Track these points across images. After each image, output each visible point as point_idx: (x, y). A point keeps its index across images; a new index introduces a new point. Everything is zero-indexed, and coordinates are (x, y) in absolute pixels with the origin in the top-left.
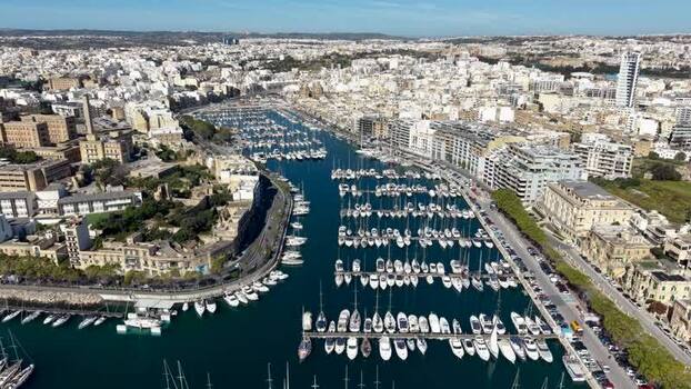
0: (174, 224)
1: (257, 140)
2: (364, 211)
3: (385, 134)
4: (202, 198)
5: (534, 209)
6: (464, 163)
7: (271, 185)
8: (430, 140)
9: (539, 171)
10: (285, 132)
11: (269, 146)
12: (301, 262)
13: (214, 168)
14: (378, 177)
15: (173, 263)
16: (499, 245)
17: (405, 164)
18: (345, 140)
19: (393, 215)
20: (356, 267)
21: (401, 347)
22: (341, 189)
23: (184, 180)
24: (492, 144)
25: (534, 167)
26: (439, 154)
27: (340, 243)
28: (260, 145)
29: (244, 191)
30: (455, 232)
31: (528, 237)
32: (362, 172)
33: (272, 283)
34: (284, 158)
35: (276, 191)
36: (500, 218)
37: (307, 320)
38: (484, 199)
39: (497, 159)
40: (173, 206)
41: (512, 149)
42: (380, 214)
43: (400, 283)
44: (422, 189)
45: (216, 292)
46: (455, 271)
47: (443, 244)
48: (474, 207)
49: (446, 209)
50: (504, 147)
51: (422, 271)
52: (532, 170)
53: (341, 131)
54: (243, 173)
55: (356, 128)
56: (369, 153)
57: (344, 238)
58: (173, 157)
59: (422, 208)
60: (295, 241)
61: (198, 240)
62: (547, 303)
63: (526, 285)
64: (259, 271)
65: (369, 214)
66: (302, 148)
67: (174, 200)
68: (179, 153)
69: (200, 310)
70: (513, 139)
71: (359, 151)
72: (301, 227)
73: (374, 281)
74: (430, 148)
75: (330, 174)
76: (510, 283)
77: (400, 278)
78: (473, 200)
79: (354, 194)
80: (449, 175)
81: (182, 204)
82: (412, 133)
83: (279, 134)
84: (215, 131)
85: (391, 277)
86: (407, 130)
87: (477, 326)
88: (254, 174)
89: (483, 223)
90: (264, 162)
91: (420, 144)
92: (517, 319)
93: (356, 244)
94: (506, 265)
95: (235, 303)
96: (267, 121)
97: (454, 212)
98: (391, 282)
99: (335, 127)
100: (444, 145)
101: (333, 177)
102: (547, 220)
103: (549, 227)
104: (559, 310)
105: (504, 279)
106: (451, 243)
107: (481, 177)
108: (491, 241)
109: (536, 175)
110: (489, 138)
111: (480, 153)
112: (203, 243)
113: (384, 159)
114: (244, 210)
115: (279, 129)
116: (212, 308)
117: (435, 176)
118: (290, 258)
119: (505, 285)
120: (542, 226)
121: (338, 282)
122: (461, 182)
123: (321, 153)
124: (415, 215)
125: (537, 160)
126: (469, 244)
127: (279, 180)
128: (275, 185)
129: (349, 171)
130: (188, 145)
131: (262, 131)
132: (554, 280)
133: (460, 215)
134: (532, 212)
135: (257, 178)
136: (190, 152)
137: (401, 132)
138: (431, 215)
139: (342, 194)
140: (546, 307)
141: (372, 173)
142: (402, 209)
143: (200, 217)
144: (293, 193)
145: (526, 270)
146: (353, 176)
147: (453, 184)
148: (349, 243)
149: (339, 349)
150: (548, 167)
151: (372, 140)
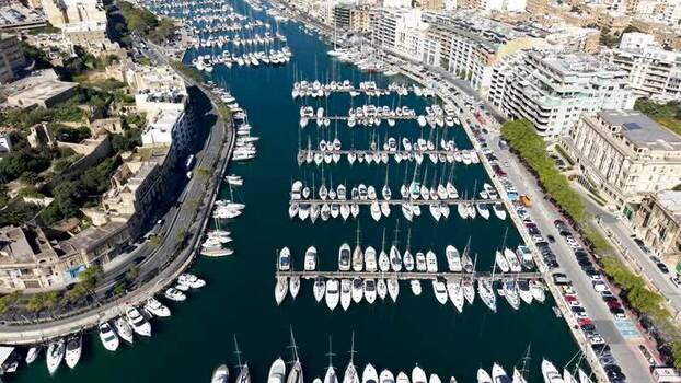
1: (206, 35)
2: (328, 153)
3: (367, 26)
4: (101, 140)
5: (557, 147)
6: (464, 72)
7: (211, 107)
8: (422, 38)
9: (569, 94)
10: (244, 23)
11: (220, 45)
12: (229, 252)
14: (353, 94)
15: (26, 270)
16: (514, 216)
17: (389, 73)
18: (317, 35)
22: (302, 113)
24: (502, 49)
25: (563, 89)
26: (432, 59)
27: (292, 213)
28: (208, 44)
29: (158, 131)
30: (448, 191)
31: (553, 201)
32: (333, 86)
34: (235, 63)
35: (215, 118)
38: (493, 130)
39: (510, 73)
40: (58, 154)
41: (531, 60)
42: (351, 159)
43: (371, 297)
44: (408, 113)
46: (452, 266)
47: (435, 213)
48: (477, 146)
49: (440, 148)
50: (520, 57)
51: (404, 269)
52: (560, 94)
53: (314, 21)
54: (163, 100)
55: (330, 19)
56: (342, 55)
57: (297, 204)
58: (89, 64)
59: (408, 147)
61: (81, 215)
63: (559, 296)
65: (335, 158)
66: (260, 48)
67: (61, 145)
68: (99, 58)
70: (531, 43)
71: (331, 53)
73: (332, 295)
74: (421, 48)
76: (534, 294)
78: (476, 132)
79: (319, 123)
80: (444, 90)
81: (70, 151)
82: (399, 28)
83: (236, 27)
84: (156, 23)
86: (392, 23)
88: (179, 100)
89: (491, 172)
90: (210, 70)
91: (408, 43)
93: (314, 215)
96: (225, 8)
97: (451, 153)
98: (357, 295)
99: (304, 15)
100: (439, 45)
101: (294, 95)
102: (577, 170)
103: (581, 180)
106: (445, 211)
107: (486, 95)
108: (502, 207)
109: (565, 103)
110: (499, 39)
111: (486, 61)
113: (363, 65)
114: (149, 167)
115: (237, 20)
117: (426, 92)
119: (527, 297)
120: (571, 178)
121: (280, 294)
122: (461, 101)
123: (282, 56)
124: (398, 158)
125: (567, 80)
126: (472, 212)
127: (223, 99)
128: (216, 108)
129: (317, 85)
130: (112, 48)
131: (216, 21)
133: (459, 159)
134: (556, 153)
137: (386, 28)
138: (419, 160)
139: (303, 123)
141: (346, 86)
142: (382, 149)
144: (239, 122)
146: (320, 94)
147: (449, 106)
148: (303, 214)
150: (581, 89)
151: (350, 36)
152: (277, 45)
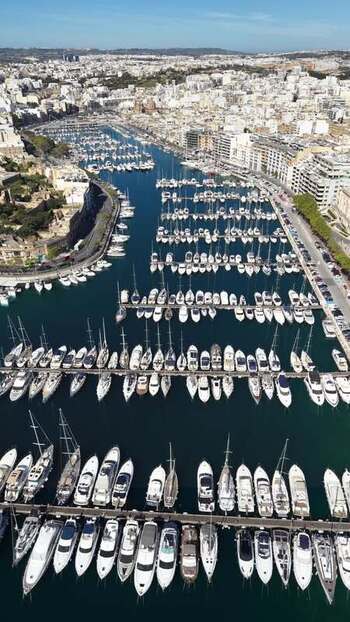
0: (17, 222)
1: (92, 153)
2: (182, 215)
3: (211, 147)
4: (40, 201)
5: (329, 211)
6: (276, 173)
7: (102, 192)
8: (248, 151)
9: (336, 177)
10: (118, 146)
11: (103, 159)
12: (123, 254)
13: (51, 177)
14: (198, 186)
15: (17, 253)
16: (292, 241)
17: (224, 174)
18: (172, 153)
19: (206, 217)
20: (169, 258)
21: (195, 313)
22: (163, 195)
23: (25, 187)
24: (300, 154)
25: (333, 174)
26: (255, 165)
27: (158, 240)
28: (94, 158)
29: (76, 196)
30: (255, 232)
31: (318, 235)
32: (184, 182)
33: (98, 269)
34: (115, 170)
35: (105, 198)
36: (298, 220)
37: (124, 296)
38: (288, 204)
39: (303, 168)
40: (16, 208)
41: (317, 158)
42: (195, 217)
43: (202, 270)
44: (235, 196)
45: (53, 275)
46: (249, 260)
47: (244, 241)
48: (277, 210)
49: (253, 213)
50: (310, 157)
51: (222, 261)
52: (330, 177)
53: (170, 144)
54: (75, 181)
55: (183, 142)
56: (191, 164)
57: (161, 236)
58: (16, 168)
59: (232, 212)
60: (119, 238)
61: (37, 236)
62: (320, 283)
63: (307, 270)
64: (87, 261)
65: (185, 217)
66: (131, 161)
67: (17, 203)
68: (21, 165)
69: (39, 288)
70: (320, 149)
71: (183, 163)
72: (126, 227)
73: (182, 269)
74: (248, 159)
75: (155, 182)
77: (203, 266)
78: (278, 204)
79: (174, 200)
80: (261, 184)
81: (23, 207)
82: (233, 145)
83: (112, 148)
84: (54, 146)
85: (196, 265)
86: (228, 142)
87: (260, 299)
88: (85, 181)
89: (282, 222)
90: (97, 173)
91: (239, 155)
92: (292, 294)
93: (171, 241)
94: (293, 256)
95: (68, 284)
96: (102, 136)
97: (259, 214)
98: (195, 270)
99: (164, 141)
100: (260, 156)
101: (157, 186)
102: (337, 221)
103: (338, 226)
104: (329, 289)
105: (289, 266)
106: (251, 240)
107: (289, 186)
108: (286, 238)
109: (334, 181)
110: (299, 148)
111: (289, 162)
112: (41, 238)
113: (206, 170)
114: (74, 211)
115: (113, 143)
116: (49, 287)
117: (249, 185)
118: (115, 251)
119: (289, 271)
120: (332, 225)
121: (153, 269)
122: (271, 189)
123: (149, 165)
124: (225, 217)
125: (335, 168)
126: (266, 240)
127: (108, 188)
128: (105, 192)
129: (173, 181)
130: (30, 158)
131: (97, 145)
132: (331, 266)
133: (264, 217)
134: (327, 214)
135: (87, 185)
136: (31, 164)
137: (224, 147)
138: (239, 218)
139: (164, 200)
140: (320, 287)
141: (193, 182)
142: (215, 212)
143: (38, 217)
144: (121, 200)
145: (309, 259)
146: (175, 185)
147: (263, 191)
148: (165, 240)
149: (148, 315)
150: (345, 174)
151: (197, 152)
152: (145, 159)
